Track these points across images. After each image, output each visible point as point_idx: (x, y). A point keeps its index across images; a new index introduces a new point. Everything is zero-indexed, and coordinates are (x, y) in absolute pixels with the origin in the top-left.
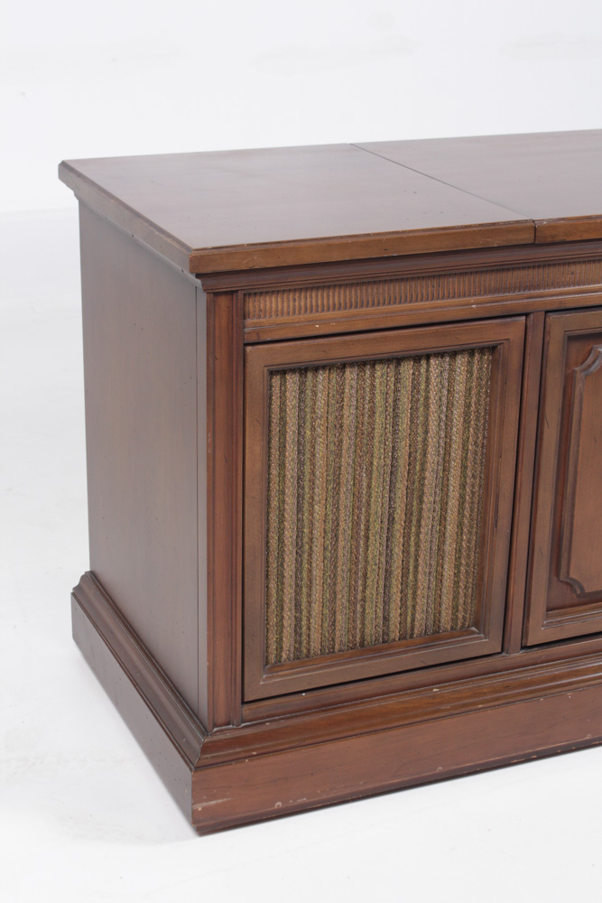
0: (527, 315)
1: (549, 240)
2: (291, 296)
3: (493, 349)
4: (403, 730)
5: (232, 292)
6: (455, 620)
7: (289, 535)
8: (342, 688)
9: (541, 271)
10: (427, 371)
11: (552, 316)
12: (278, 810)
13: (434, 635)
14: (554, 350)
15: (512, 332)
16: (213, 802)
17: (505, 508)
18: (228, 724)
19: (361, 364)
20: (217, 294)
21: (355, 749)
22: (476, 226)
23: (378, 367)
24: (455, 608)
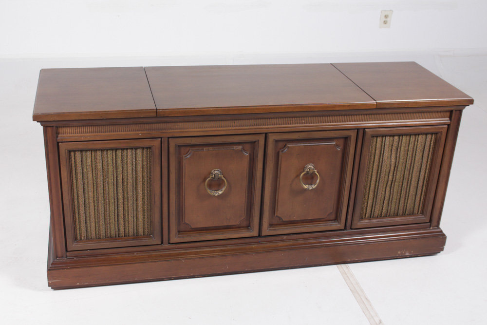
0: (161, 138)
1: (162, 116)
2: (74, 128)
3: (150, 148)
4: (122, 266)
5: (53, 126)
6: (144, 232)
7: (81, 201)
8: (102, 250)
9: (165, 124)
10: (127, 153)
11: (170, 139)
12: (78, 286)
13: (137, 236)
14: (172, 150)
15: (155, 143)
16: (55, 281)
17: (158, 199)
18: (62, 257)
19: (102, 150)
20: (47, 127)
21: (104, 270)
22: (135, 110)
23: (108, 151)
24: (144, 228)
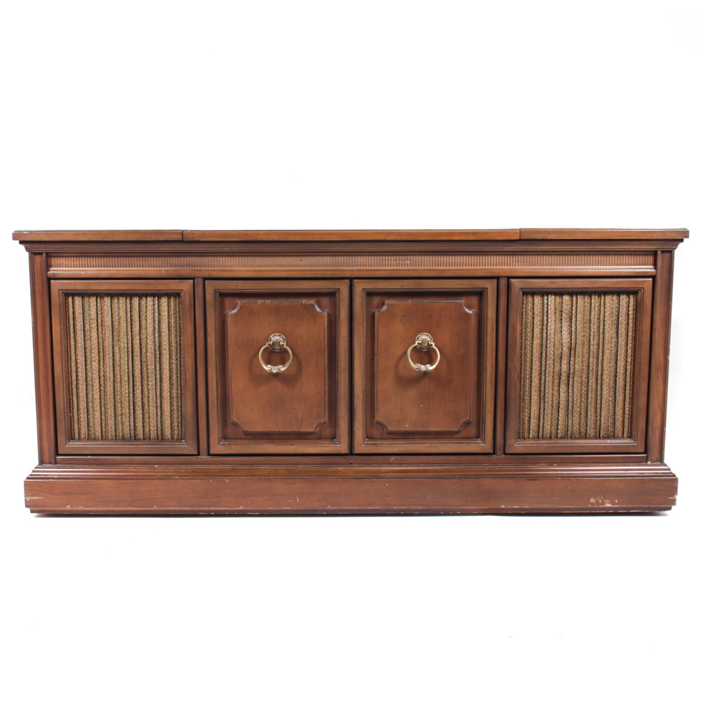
0: (193, 279)
1: (190, 240)
2: (72, 259)
3: (179, 294)
4: (134, 481)
5: (42, 253)
6: (172, 434)
7: (82, 375)
8: (109, 457)
9: (200, 259)
10: (146, 303)
11: (206, 282)
12: (69, 510)
13: (161, 438)
14: (209, 298)
15: (186, 286)
16: (35, 498)
17: (190, 377)
18: (50, 464)
19: (112, 295)
20: (35, 254)
21: (107, 486)
23: (120, 298)
24: (172, 428)
